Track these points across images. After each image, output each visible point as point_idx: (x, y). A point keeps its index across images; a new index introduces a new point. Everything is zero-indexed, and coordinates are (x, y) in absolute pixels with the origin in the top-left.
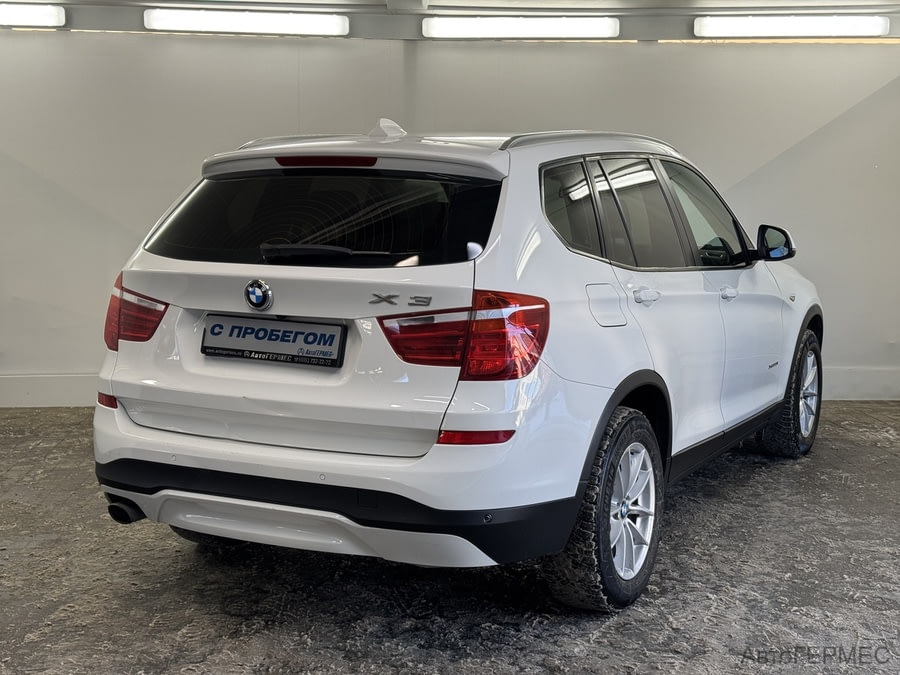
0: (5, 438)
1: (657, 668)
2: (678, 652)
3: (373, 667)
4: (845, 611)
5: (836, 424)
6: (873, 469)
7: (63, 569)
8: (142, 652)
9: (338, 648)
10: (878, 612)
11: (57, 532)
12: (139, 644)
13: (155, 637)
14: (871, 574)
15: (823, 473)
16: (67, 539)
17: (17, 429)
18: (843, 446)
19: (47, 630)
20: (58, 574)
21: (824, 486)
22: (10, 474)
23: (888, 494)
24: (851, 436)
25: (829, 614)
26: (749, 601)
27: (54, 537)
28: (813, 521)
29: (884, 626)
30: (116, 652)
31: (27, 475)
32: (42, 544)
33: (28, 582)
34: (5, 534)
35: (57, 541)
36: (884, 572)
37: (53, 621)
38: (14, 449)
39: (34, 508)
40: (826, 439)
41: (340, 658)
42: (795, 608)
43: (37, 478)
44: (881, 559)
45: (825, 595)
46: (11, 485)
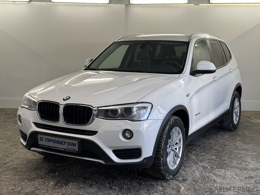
0: (10, 117)
1: (170, 185)
2: (178, 180)
3: (90, 182)
4: (231, 171)
5: (249, 118)
6: (256, 131)
7: (14, 152)
8: (28, 176)
9: (82, 176)
10: (241, 171)
11: (16, 142)
12: (28, 173)
13: (33, 172)
14: (243, 161)
15: (240, 132)
16: (18, 144)
17: (14, 114)
18: (249, 124)
19: (4, 169)
20: (12, 154)
21: (239, 136)
22: (8, 126)
23: (257, 138)
24: (252, 121)
25: (226, 171)
26: (204, 167)
27: (15, 144)
28: (231, 145)
29: (242, 175)
30: (21, 175)
31: (13, 127)
32: (11, 145)
33: (3, 156)
34: (1, 143)
35: (15, 145)
36: (248, 160)
37: (7, 166)
38: (12, 119)
39: (12, 136)
40: (244, 122)
41: (82, 179)
42: (217, 169)
43: (15, 128)
44: (248, 156)
45: (227, 166)
46: (8, 129)
